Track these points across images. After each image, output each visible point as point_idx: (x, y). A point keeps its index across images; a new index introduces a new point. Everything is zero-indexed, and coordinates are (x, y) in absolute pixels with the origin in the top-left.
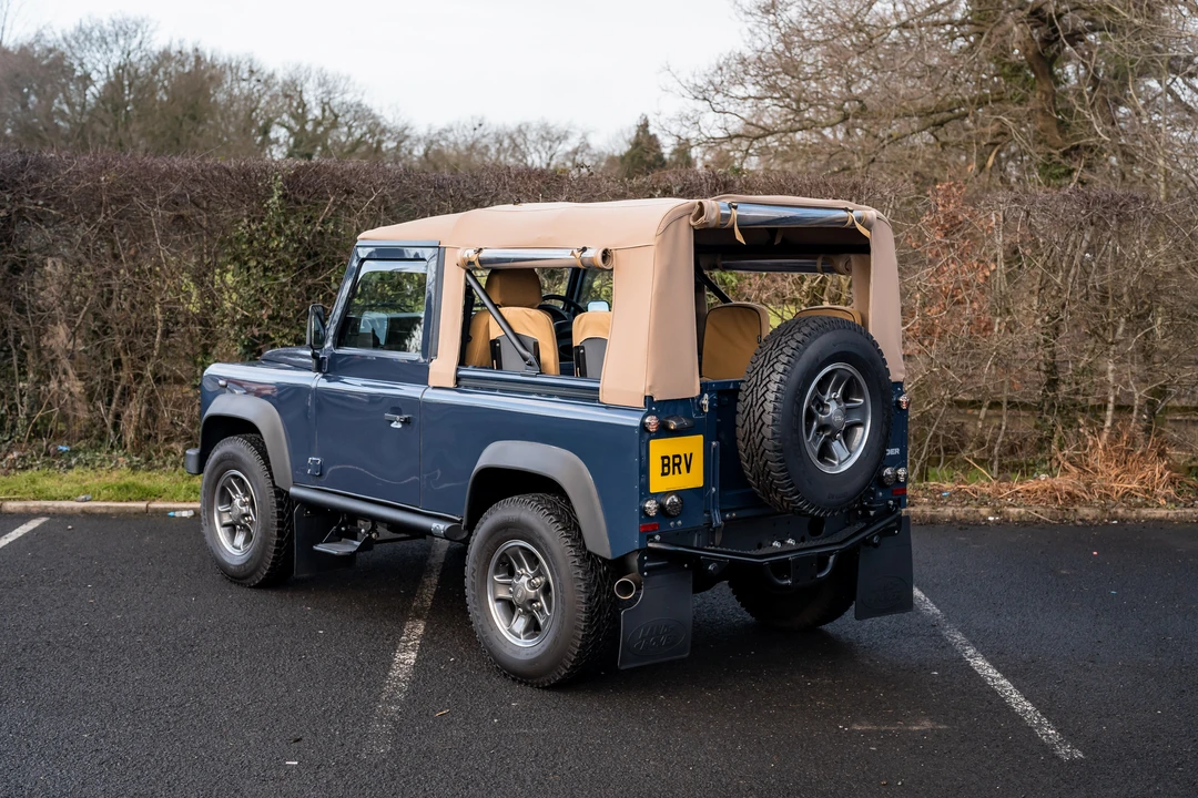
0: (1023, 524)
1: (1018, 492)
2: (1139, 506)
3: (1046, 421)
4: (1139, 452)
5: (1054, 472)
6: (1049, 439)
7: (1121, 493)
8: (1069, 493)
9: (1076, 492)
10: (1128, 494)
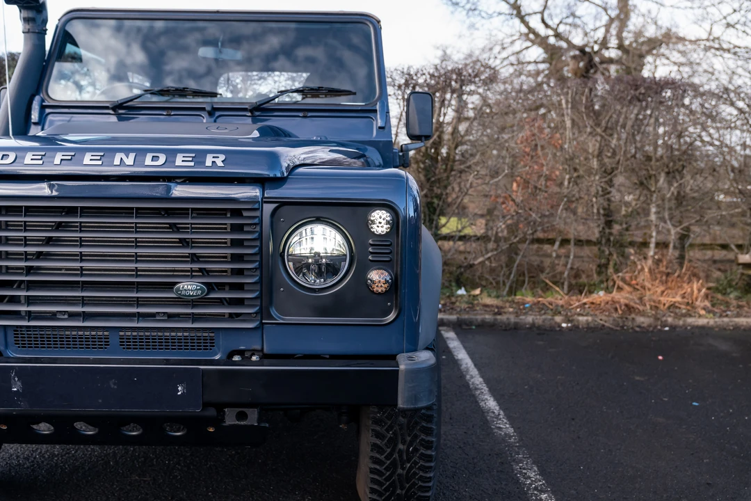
0: (591, 329)
1: (585, 304)
2: (685, 315)
3: (603, 252)
4: (676, 275)
5: (611, 290)
6: (606, 266)
7: (667, 305)
8: (626, 305)
9: (632, 304)
10: (673, 306)
